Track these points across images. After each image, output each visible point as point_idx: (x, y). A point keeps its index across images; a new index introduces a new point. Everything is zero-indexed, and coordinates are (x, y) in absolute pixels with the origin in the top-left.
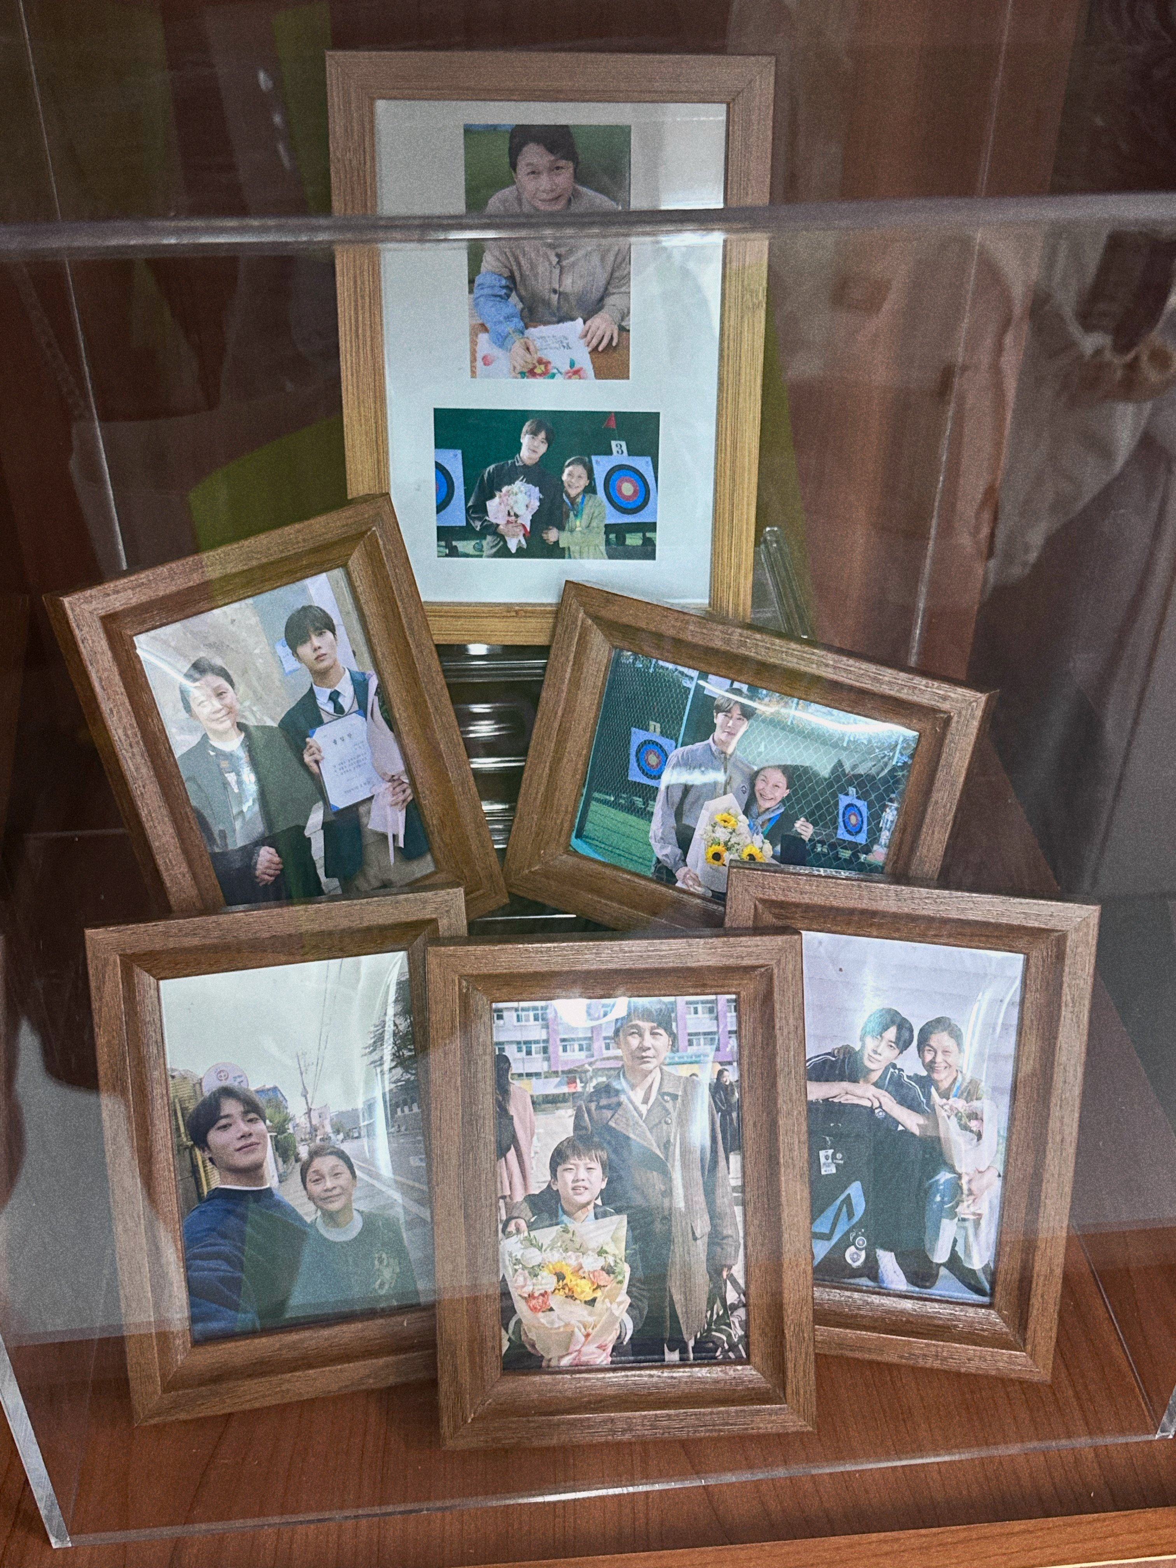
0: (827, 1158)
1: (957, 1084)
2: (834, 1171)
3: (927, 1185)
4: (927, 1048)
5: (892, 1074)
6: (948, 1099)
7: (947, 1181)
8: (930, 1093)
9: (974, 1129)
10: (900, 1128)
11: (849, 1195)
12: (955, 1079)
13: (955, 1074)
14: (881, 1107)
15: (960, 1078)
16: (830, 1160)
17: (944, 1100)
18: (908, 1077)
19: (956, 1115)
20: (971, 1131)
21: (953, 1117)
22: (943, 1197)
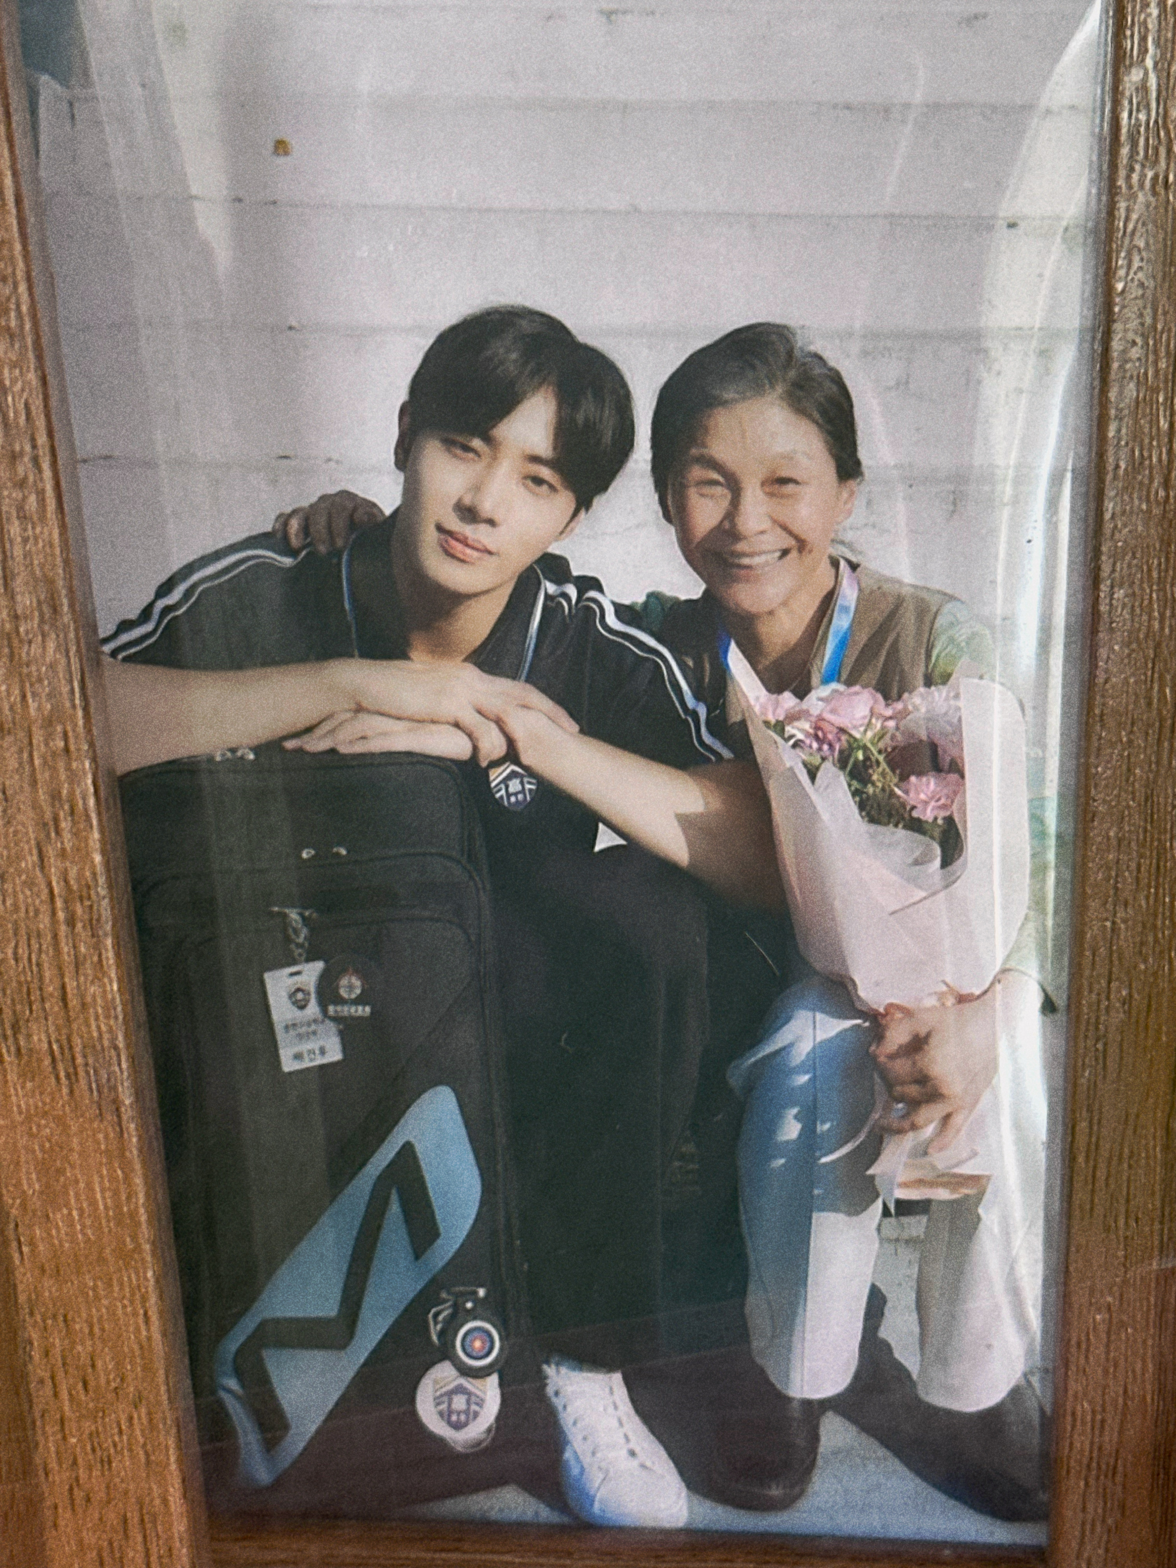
0: (298, 1000)
1: (841, 622)
2: (335, 1054)
3: (736, 1076)
4: (697, 472)
5: (552, 606)
6: (802, 693)
7: (822, 1050)
8: (722, 675)
9: (928, 814)
10: (605, 840)
11: (408, 1150)
12: (829, 600)
13: (824, 578)
14: (512, 755)
15: (849, 594)
16: (313, 1009)
17: (788, 700)
18: (622, 611)
19: (842, 762)
20: (916, 826)
21: (830, 772)
22: (809, 1119)
